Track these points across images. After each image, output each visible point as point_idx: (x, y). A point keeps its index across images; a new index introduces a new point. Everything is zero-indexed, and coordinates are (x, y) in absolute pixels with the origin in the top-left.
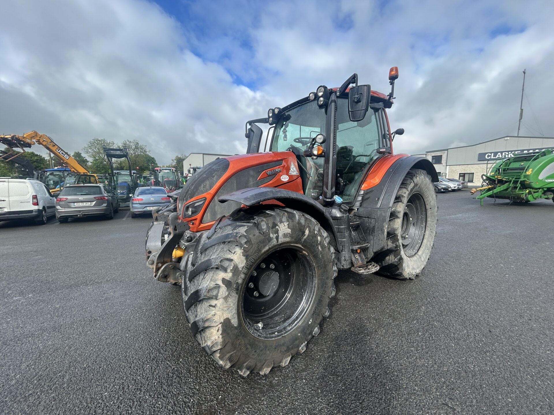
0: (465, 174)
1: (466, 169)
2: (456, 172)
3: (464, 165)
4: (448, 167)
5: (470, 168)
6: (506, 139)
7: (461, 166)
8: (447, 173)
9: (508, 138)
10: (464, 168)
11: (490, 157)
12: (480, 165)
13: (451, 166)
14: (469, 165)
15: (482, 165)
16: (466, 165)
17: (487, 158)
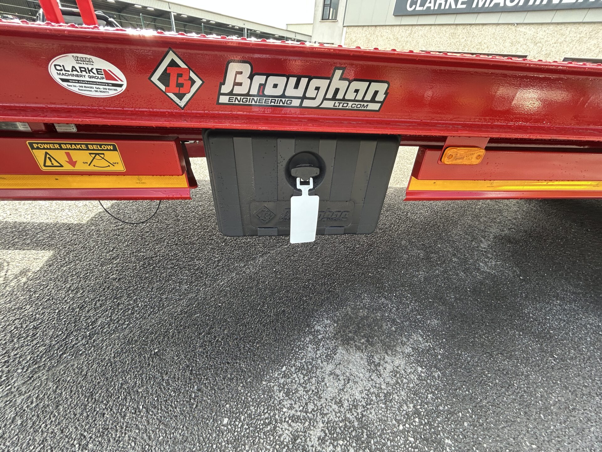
4: (345, 29)
11: (414, 6)
13: (351, 29)
14: (378, 28)
15: (398, 27)
16: (373, 28)
17: (409, 9)
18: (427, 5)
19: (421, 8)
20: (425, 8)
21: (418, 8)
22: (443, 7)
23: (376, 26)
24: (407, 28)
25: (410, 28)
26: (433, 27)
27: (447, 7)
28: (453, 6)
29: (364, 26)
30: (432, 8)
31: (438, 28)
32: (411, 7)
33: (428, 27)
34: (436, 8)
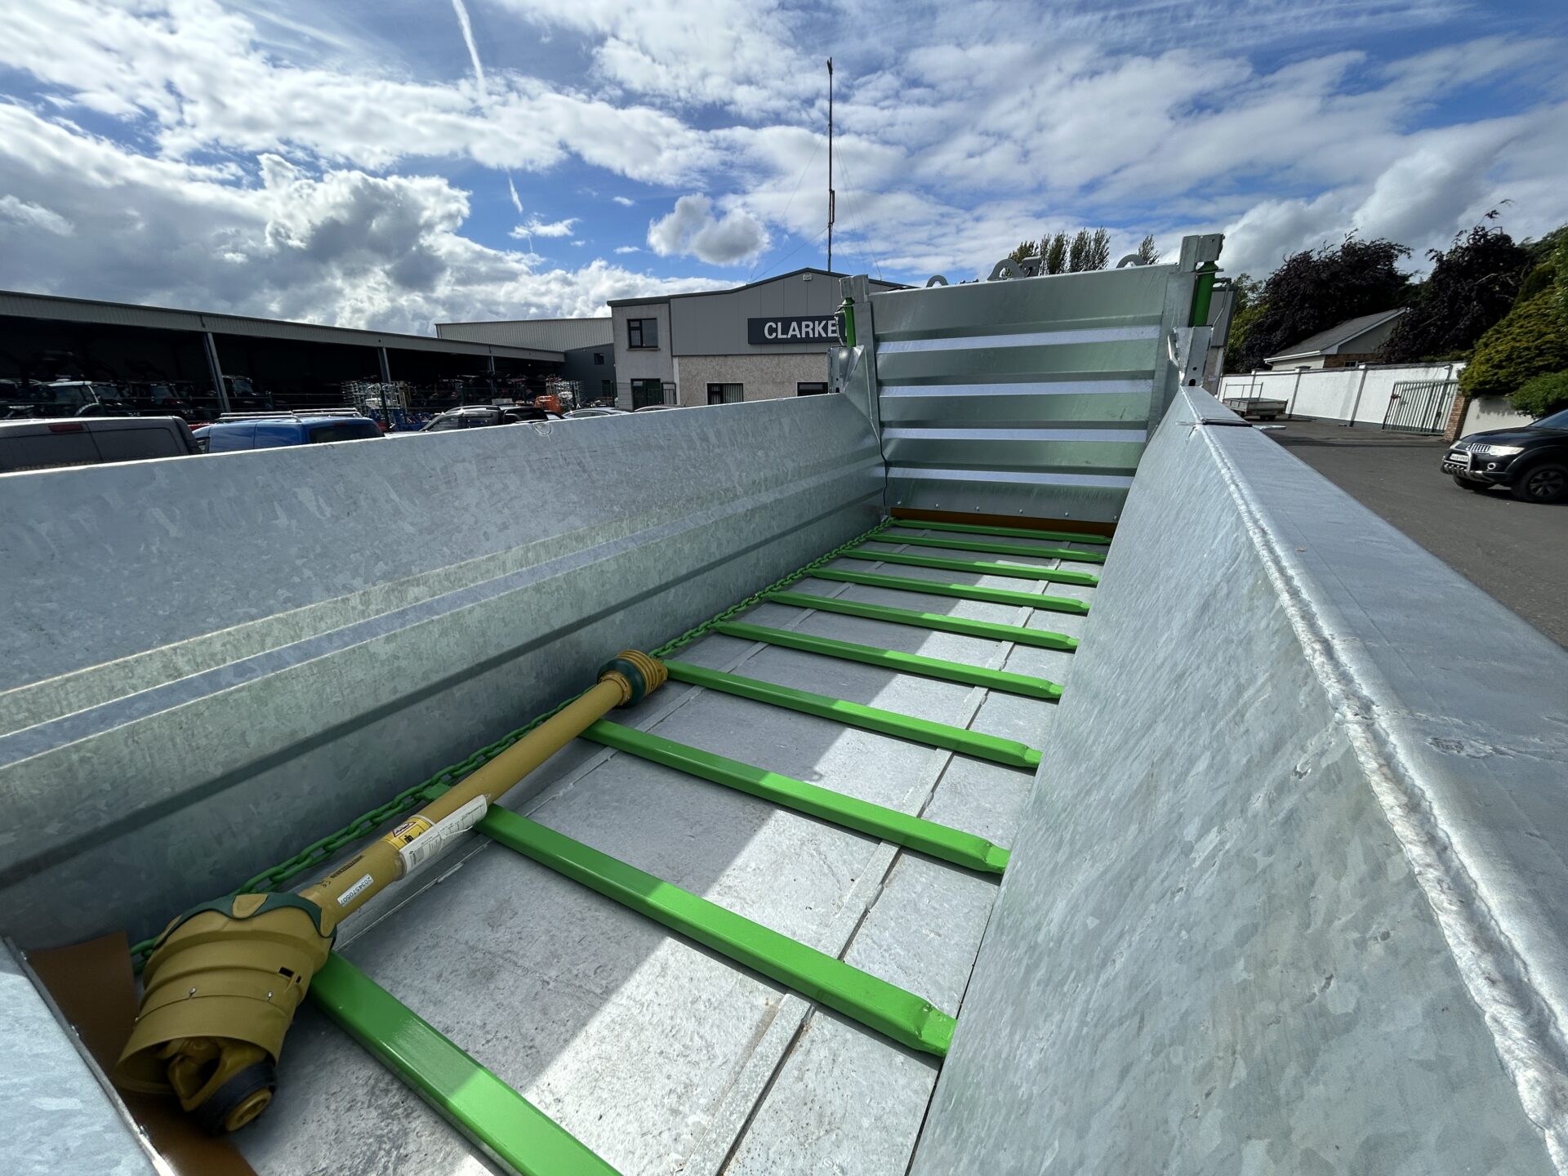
0: (721, 386)
1: (723, 370)
2: (698, 378)
3: (717, 359)
4: (676, 361)
5: (731, 368)
6: (804, 277)
7: (709, 359)
8: (677, 381)
9: (809, 276)
10: (718, 368)
11: (774, 335)
12: (754, 358)
13: (685, 360)
14: (730, 358)
15: (759, 358)
16: (722, 359)
17: (769, 337)
18: (791, 333)
19: (785, 336)
20: (789, 336)
21: (780, 336)
22: (811, 336)
23: (726, 356)
24: (771, 357)
25: (776, 358)
26: (806, 357)
27: (817, 335)
28: (824, 335)
29: (706, 356)
30: (799, 336)
31: (813, 357)
32: (770, 334)
33: (799, 357)
34: (804, 336)
